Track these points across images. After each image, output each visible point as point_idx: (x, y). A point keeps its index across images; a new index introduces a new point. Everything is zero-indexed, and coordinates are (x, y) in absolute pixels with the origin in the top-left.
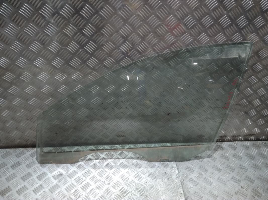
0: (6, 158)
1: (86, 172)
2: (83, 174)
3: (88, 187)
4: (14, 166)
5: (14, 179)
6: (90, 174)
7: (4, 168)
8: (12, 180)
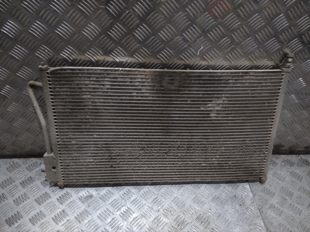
0: (13, 171)
1: (124, 194)
2: (122, 196)
3: (130, 215)
4: (25, 183)
5: (26, 202)
6: (131, 197)
7: (11, 185)
8: (22, 203)
